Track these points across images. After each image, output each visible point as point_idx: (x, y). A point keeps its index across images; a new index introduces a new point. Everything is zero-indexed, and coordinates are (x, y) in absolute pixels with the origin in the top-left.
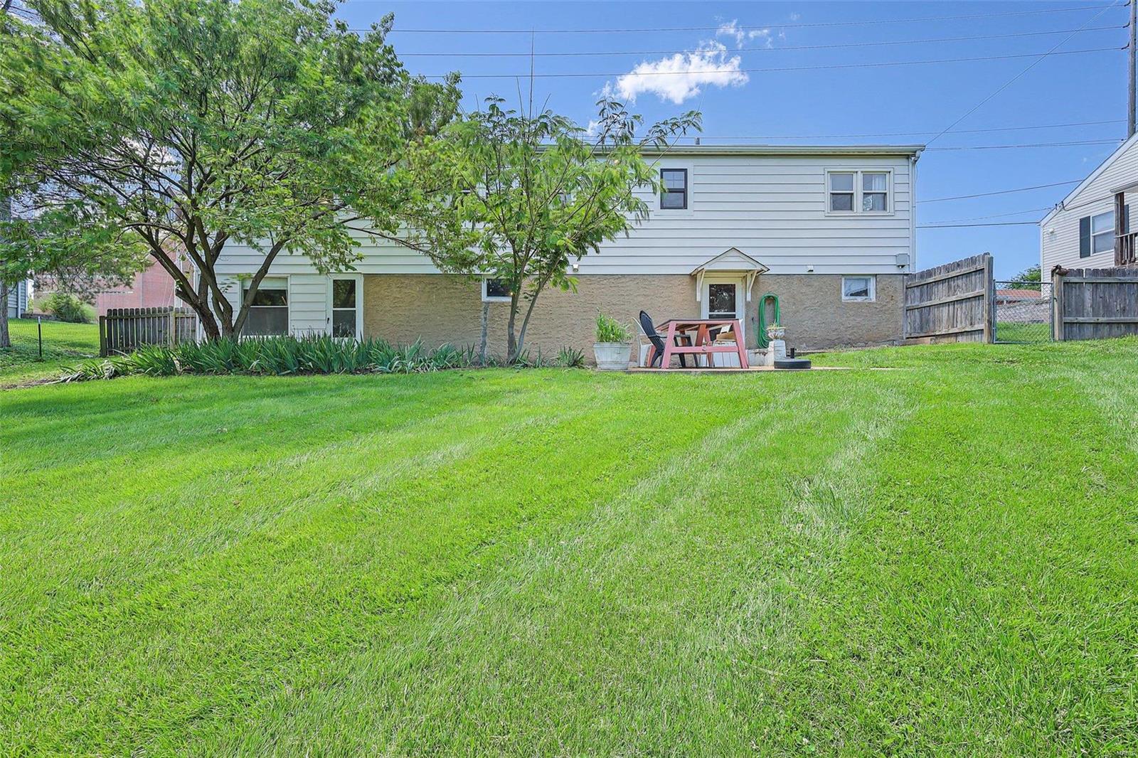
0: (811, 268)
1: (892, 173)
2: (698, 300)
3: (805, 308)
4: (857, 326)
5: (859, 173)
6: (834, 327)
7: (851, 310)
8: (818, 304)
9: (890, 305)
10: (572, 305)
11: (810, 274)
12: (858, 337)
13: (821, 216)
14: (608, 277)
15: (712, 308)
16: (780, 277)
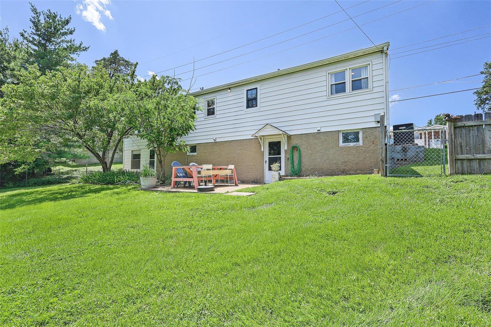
0: (319, 129)
1: (371, 64)
2: (262, 150)
3: (316, 152)
4: (348, 161)
5: (348, 69)
6: (334, 162)
7: (345, 151)
8: (324, 149)
9: (371, 147)
10: (214, 155)
11: (319, 132)
12: (350, 168)
13: (325, 98)
14: (227, 142)
15: (270, 154)
16: (302, 135)
